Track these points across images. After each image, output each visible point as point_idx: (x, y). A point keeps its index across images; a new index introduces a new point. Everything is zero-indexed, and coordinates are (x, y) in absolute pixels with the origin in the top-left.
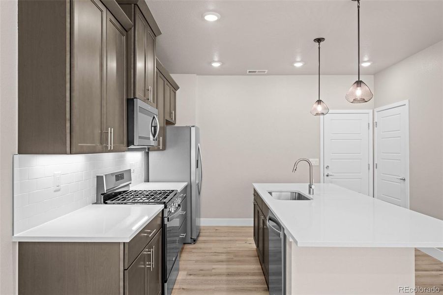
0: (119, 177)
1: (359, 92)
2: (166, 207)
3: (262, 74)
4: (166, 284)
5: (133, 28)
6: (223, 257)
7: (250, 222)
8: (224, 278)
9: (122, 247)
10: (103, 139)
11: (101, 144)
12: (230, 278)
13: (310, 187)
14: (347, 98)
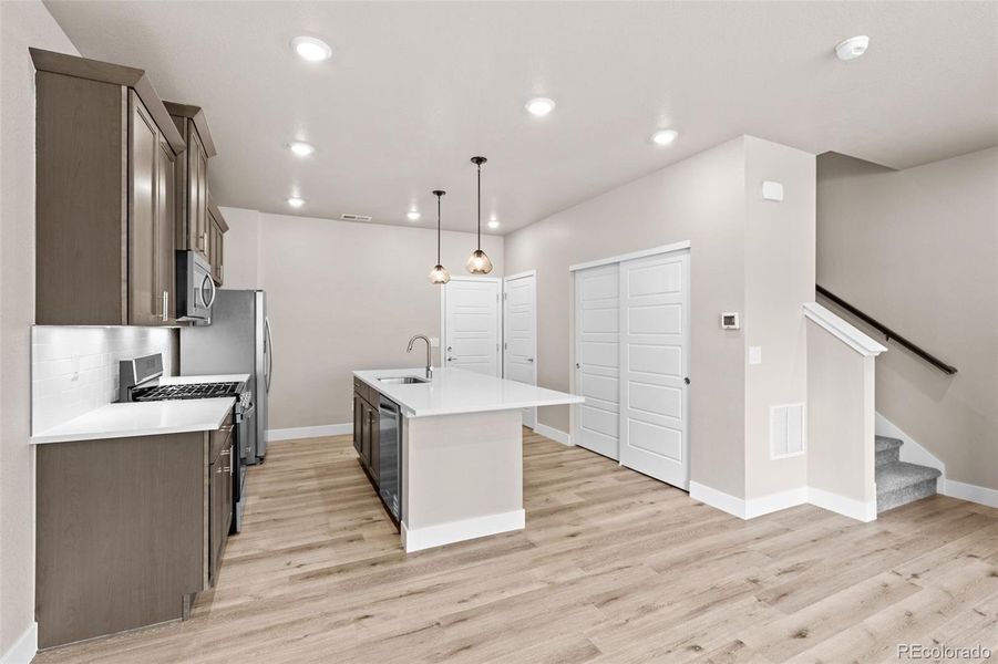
1: (479, 263)
2: (238, 400)
3: (364, 221)
4: (238, 504)
5: (185, 152)
6: (312, 473)
7: (348, 428)
8: (317, 493)
9: (206, 437)
12: (325, 492)
13: (428, 369)
14: (467, 268)
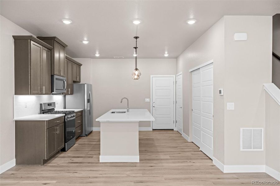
0: (49, 105)
2: (66, 115)
3: (121, 58)
4: (66, 144)
5: (53, 49)
9: (46, 122)
10: (41, 90)
11: (41, 92)
